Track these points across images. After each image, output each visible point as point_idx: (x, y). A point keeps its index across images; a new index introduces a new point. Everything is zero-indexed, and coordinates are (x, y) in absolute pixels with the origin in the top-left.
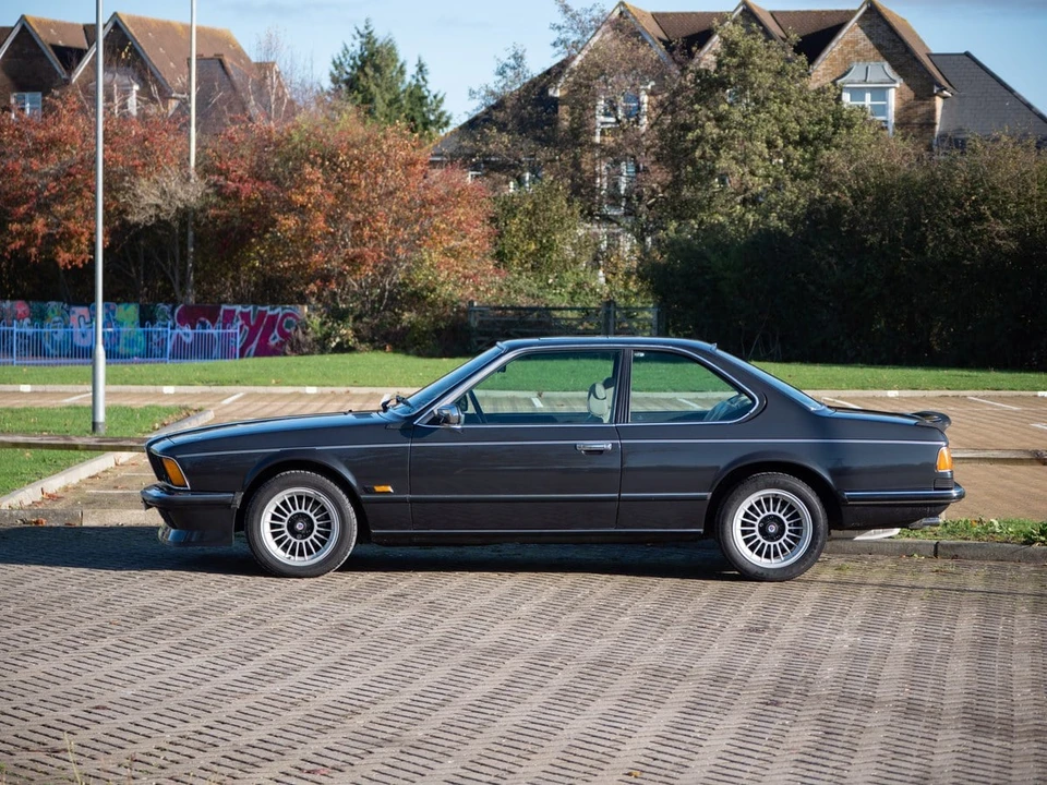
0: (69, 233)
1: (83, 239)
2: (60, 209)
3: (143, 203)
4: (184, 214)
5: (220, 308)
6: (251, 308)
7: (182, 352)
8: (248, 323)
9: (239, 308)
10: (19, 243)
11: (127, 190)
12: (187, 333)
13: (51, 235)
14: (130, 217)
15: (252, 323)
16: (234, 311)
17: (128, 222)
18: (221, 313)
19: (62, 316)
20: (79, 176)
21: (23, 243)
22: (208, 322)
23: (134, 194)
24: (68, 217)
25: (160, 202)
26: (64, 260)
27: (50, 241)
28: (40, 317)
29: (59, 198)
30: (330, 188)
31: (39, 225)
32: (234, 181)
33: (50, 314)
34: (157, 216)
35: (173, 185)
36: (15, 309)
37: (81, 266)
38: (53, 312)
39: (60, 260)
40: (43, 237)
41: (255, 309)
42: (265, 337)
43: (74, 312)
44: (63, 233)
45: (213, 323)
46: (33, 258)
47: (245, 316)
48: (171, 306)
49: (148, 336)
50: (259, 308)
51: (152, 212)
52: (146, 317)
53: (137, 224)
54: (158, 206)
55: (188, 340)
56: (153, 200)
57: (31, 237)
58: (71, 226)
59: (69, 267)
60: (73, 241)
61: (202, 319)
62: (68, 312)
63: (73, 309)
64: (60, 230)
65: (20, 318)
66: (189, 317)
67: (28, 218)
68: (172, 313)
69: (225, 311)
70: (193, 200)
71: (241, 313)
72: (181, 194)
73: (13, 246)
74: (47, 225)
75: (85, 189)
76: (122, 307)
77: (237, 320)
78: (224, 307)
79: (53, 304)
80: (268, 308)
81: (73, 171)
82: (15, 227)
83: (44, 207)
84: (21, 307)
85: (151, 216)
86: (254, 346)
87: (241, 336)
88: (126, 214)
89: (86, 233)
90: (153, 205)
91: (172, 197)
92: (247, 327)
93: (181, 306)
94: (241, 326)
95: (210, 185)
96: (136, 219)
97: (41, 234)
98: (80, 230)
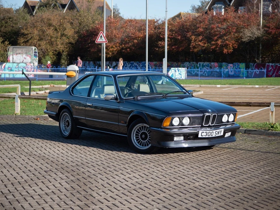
0: (227, 44)
1: (230, 46)
2: (225, 38)
3: (246, 36)
4: (258, 39)
5: (266, 64)
6: (274, 64)
7: (256, 76)
8: (273, 68)
9: (271, 64)
11: (241, 32)
12: (257, 71)
13: (222, 45)
14: (243, 40)
15: (274, 68)
16: (269, 65)
17: (242, 41)
18: (266, 66)
19: (226, 66)
20: (230, 29)
21: (215, 47)
22: (263, 68)
23: (244, 33)
24: (227, 40)
25: (251, 35)
27: (222, 46)
28: (221, 67)
29: (225, 35)
31: (219, 42)
32: (271, 29)
33: (223, 66)
35: (255, 31)
36: (214, 65)
37: (230, 53)
38: (224, 65)
39: (224, 51)
40: (220, 45)
41: (275, 64)
42: (277, 72)
43: (229, 65)
44: (225, 44)
45: (264, 68)
46: (217, 51)
47: (272, 66)
48: (253, 64)
49: (248, 72)
50: (276, 64)
51: (249, 38)
52: (247, 67)
53: (245, 42)
54: (250, 37)
55: (258, 73)
56: (249, 35)
57: (217, 45)
58: (227, 42)
59: (227, 53)
60: (228, 46)
61: (261, 67)
62: (228, 65)
63: (229, 64)
65: (215, 67)
66: (258, 67)
67: (217, 40)
68: (254, 66)
69: (267, 65)
70: (259, 34)
71: (271, 65)
72: (257, 33)
73: (212, 47)
74: (221, 42)
75: (232, 32)
76: (241, 64)
77: (270, 67)
78: (267, 64)
79: (224, 63)
80: (278, 64)
81: (229, 27)
82: (213, 42)
83: (221, 37)
84: (216, 64)
85: (248, 39)
86: (274, 74)
87: (271, 72)
88: (242, 39)
89: (231, 44)
90: (249, 36)
91: (254, 34)
92: (273, 70)
93: (256, 64)
94: (271, 69)
95: (264, 30)
96: (244, 40)
97: (220, 44)
98: (230, 43)
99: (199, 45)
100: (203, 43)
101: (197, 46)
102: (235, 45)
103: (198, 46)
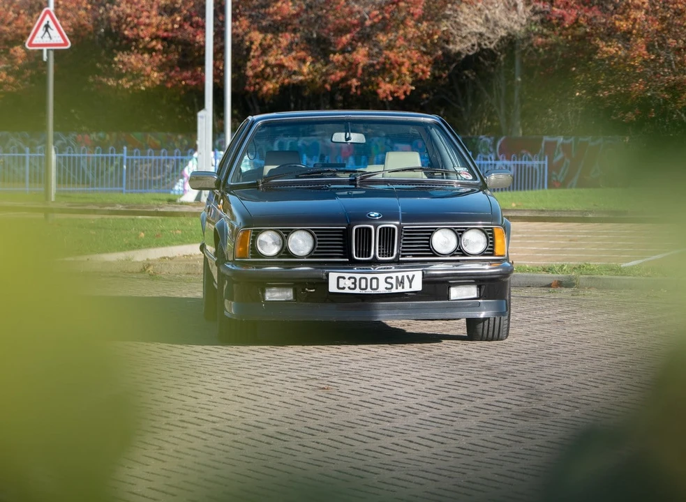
0: (390, 64)
1: (404, 70)
2: (383, 38)
3: (464, 32)
4: (510, 43)
5: (542, 139)
6: (573, 139)
8: (568, 156)
9: (561, 139)
10: (341, 74)
11: (447, 17)
13: (372, 65)
14: (451, 47)
15: (574, 155)
16: (555, 143)
17: (449, 51)
18: (543, 145)
21: (344, 74)
22: (529, 154)
23: (455, 22)
24: (390, 47)
25: (483, 30)
26: (384, 91)
27: (372, 72)
28: (363, 154)
29: (381, 27)
30: (655, 12)
31: (361, 55)
32: (558, 7)
33: (374, 150)
34: (479, 45)
35: (498, 12)
37: (403, 97)
39: (380, 91)
40: (364, 68)
41: (576, 141)
42: (586, 169)
44: (384, 64)
45: (534, 154)
46: (354, 90)
47: (565, 147)
48: (492, 138)
50: (581, 139)
51: (474, 41)
53: (459, 53)
54: (481, 35)
56: (475, 28)
57: (351, 67)
58: (391, 55)
59: (390, 99)
60: (395, 72)
61: (523, 152)
64: (381, 60)
66: (511, 149)
67: (350, 48)
68: (494, 146)
69: (547, 143)
70: (517, 27)
71: (563, 145)
72: (505, 22)
73: (334, 77)
74: (369, 55)
75: (409, 18)
77: (559, 152)
78: (546, 138)
82: (337, 58)
83: (365, 37)
85: (473, 45)
86: (575, 180)
87: (562, 170)
88: (447, 42)
89: (407, 64)
90: (476, 34)
91: (496, 25)
92: (568, 161)
93: (502, 139)
94: (563, 160)
95: (535, 12)
96: (458, 48)
97: (361, 65)
98: (401, 60)
99: (281, 66)
100: (294, 59)
101: (272, 70)
102: (421, 66)
103: (275, 69)
